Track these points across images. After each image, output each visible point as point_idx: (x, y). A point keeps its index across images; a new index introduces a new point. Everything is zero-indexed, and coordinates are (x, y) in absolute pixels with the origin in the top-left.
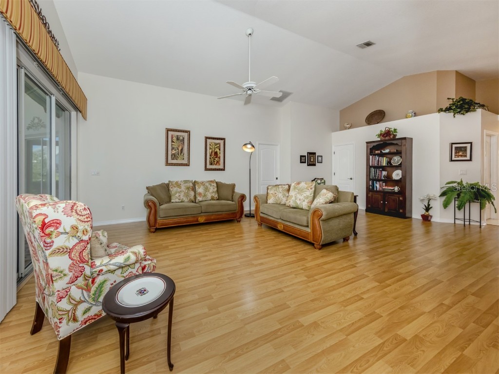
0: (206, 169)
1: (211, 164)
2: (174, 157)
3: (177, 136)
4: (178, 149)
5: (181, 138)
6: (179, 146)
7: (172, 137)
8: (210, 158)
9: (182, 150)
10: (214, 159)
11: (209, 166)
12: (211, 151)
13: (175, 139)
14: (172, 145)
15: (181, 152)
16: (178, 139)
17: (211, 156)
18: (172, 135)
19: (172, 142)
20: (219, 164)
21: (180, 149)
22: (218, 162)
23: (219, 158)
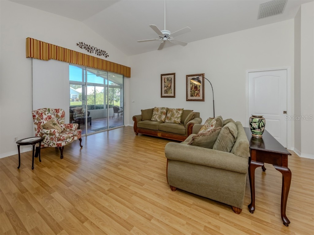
0: (188, 100)
1: (192, 96)
2: (166, 92)
3: (167, 78)
4: (168, 87)
5: (170, 79)
6: (168, 85)
7: (165, 79)
8: (191, 91)
9: (170, 87)
10: (194, 92)
11: (190, 98)
12: (191, 85)
13: (166, 80)
14: (165, 84)
15: (170, 88)
16: (168, 80)
17: (191, 89)
18: (164, 78)
19: (165, 82)
20: (199, 96)
21: (169, 86)
22: (198, 94)
23: (199, 90)
